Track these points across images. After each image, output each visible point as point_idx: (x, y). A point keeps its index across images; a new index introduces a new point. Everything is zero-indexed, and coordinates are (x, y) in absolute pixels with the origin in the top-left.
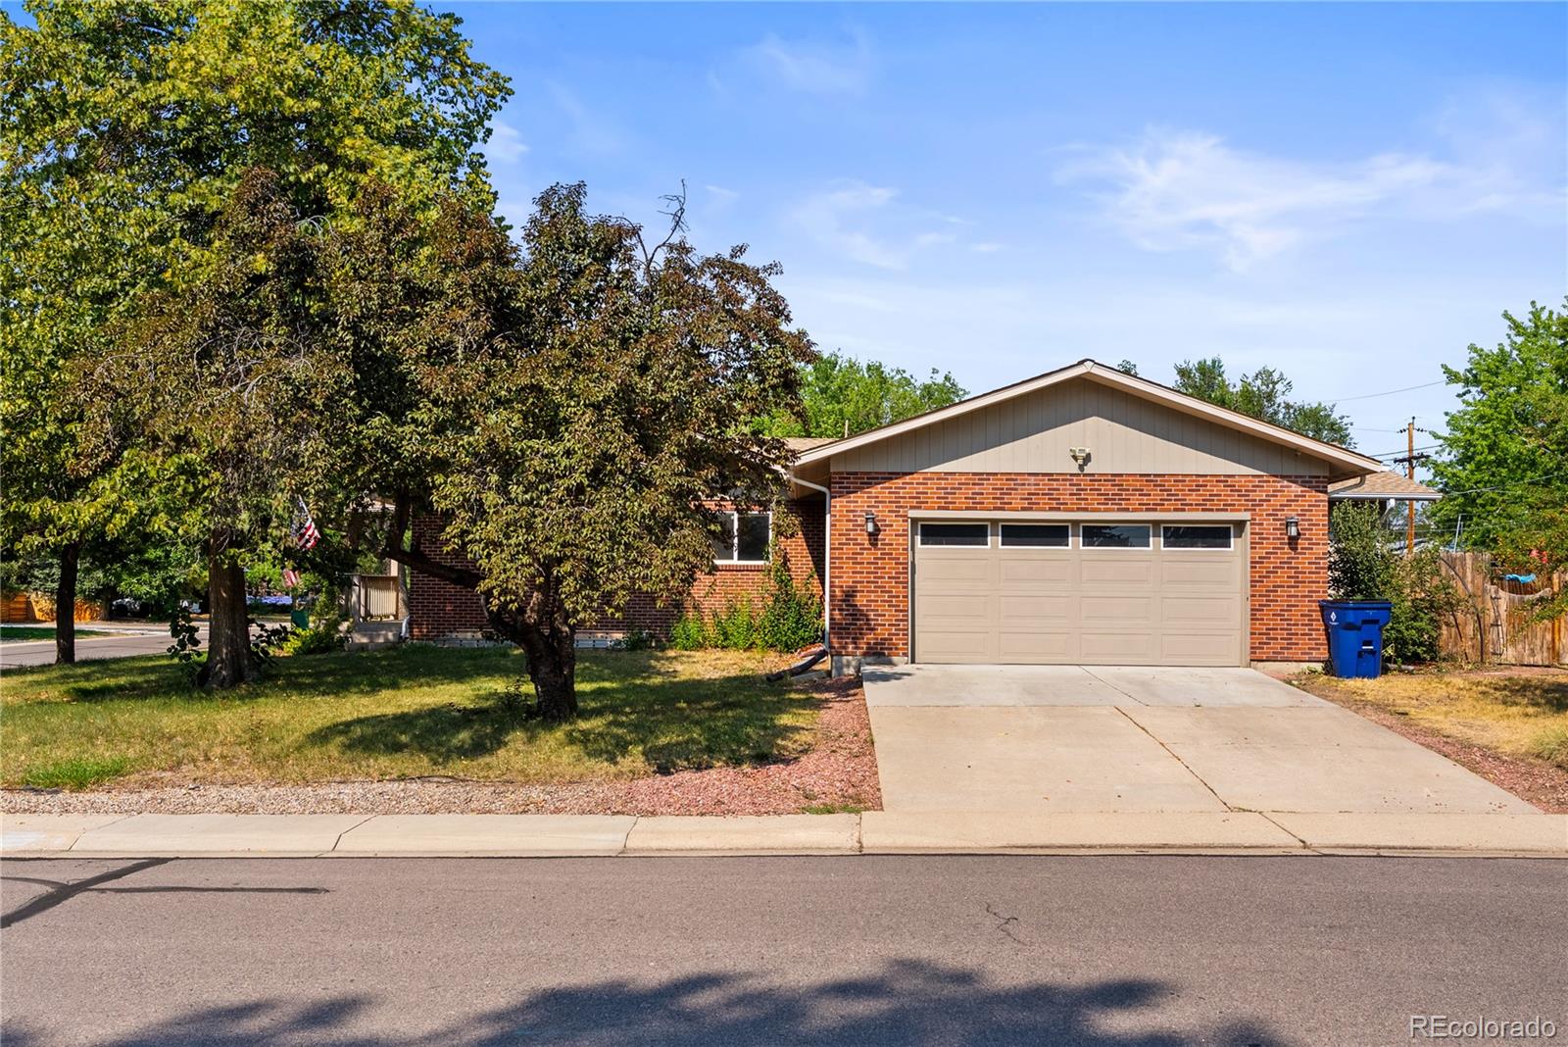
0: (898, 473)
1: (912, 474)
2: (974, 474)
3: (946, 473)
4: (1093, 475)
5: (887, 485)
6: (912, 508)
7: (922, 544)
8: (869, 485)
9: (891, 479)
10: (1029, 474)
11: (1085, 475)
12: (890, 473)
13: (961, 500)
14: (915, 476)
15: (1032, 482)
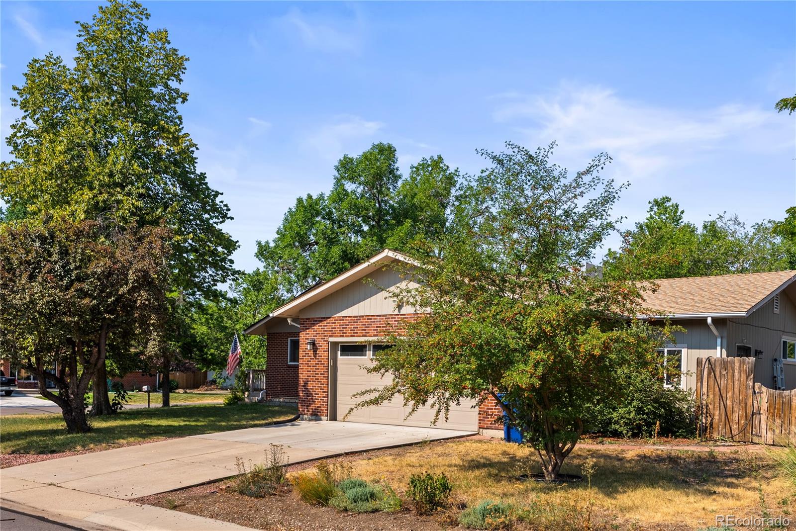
0: (324, 318)
1: (330, 318)
2: (355, 317)
3: (343, 317)
4: (405, 315)
5: (320, 324)
6: (330, 336)
7: (341, 355)
8: (314, 324)
9: (322, 321)
10: (378, 316)
11: (402, 315)
12: (322, 318)
13: (349, 332)
14: (331, 319)
15: (378, 320)
